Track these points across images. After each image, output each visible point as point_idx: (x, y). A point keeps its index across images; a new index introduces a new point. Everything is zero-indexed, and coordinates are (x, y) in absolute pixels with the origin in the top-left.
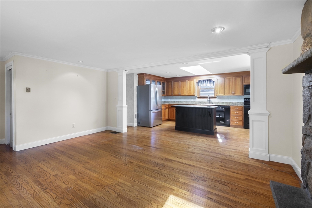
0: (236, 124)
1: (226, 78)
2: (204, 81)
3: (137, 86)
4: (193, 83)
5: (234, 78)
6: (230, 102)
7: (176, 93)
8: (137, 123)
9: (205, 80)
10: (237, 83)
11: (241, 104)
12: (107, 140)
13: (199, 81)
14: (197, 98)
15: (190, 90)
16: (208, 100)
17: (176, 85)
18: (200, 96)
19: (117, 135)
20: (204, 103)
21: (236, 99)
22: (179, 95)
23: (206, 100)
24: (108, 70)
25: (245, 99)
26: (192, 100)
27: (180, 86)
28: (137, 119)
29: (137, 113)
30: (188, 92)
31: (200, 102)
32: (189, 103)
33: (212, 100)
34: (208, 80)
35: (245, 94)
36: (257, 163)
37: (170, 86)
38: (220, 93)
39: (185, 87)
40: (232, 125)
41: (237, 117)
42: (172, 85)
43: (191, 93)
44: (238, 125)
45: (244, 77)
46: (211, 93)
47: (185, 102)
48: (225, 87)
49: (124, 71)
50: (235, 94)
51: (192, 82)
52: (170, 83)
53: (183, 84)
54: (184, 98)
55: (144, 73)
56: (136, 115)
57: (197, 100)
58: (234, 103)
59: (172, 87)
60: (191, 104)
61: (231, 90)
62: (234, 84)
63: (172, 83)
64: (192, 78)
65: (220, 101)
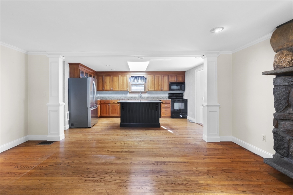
0: (165, 116)
1: (156, 76)
2: (135, 77)
3: (68, 78)
4: (127, 79)
5: (162, 76)
6: (158, 97)
7: (108, 88)
8: (69, 124)
9: (137, 77)
10: (165, 80)
11: (166, 98)
12: (47, 157)
13: (132, 77)
14: (129, 94)
15: (123, 85)
16: (140, 95)
17: (108, 80)
18: (131, 91)
19: (52, 145)
20: (135, 98)
21: (162, 94)
22: (112, 90)
23: (137, 95)
24: (28, 51)
25: (169, 94)
26: (124, 95)
27: (112, 81)
28: (69, 120)
29: (68, 112)
30: (121, 87)
31: (132, 97)
32: (120, 98)
33: (143, 95)
34: (139, 77)
35: (170, 90)
36: (216, 145)
37: (101, 80)
38: (151, 89)
39: (117, 82)
40: (162, 116)
41: (167, 109)
42: (103, 79)
43: (124, 89)
44: (167, 116)
45: (169, 76)
46: (141, 89)
47: (116, 97)
48: (155, 84)
49: (61, 56)
50: (163, 90)
51: (125, 77)
52: (100, 77)
53: (115, 79)
54: (116, 94)
55: (79, 63)
56: (67, 115)
57: (129, 95)
58: (161, 97)
59: (103, 81)
60: (123, 99)
61: (160, 86)
62: (162, 81)
63: (103, 77)
64: (125, 73)
65: (150, 96)
